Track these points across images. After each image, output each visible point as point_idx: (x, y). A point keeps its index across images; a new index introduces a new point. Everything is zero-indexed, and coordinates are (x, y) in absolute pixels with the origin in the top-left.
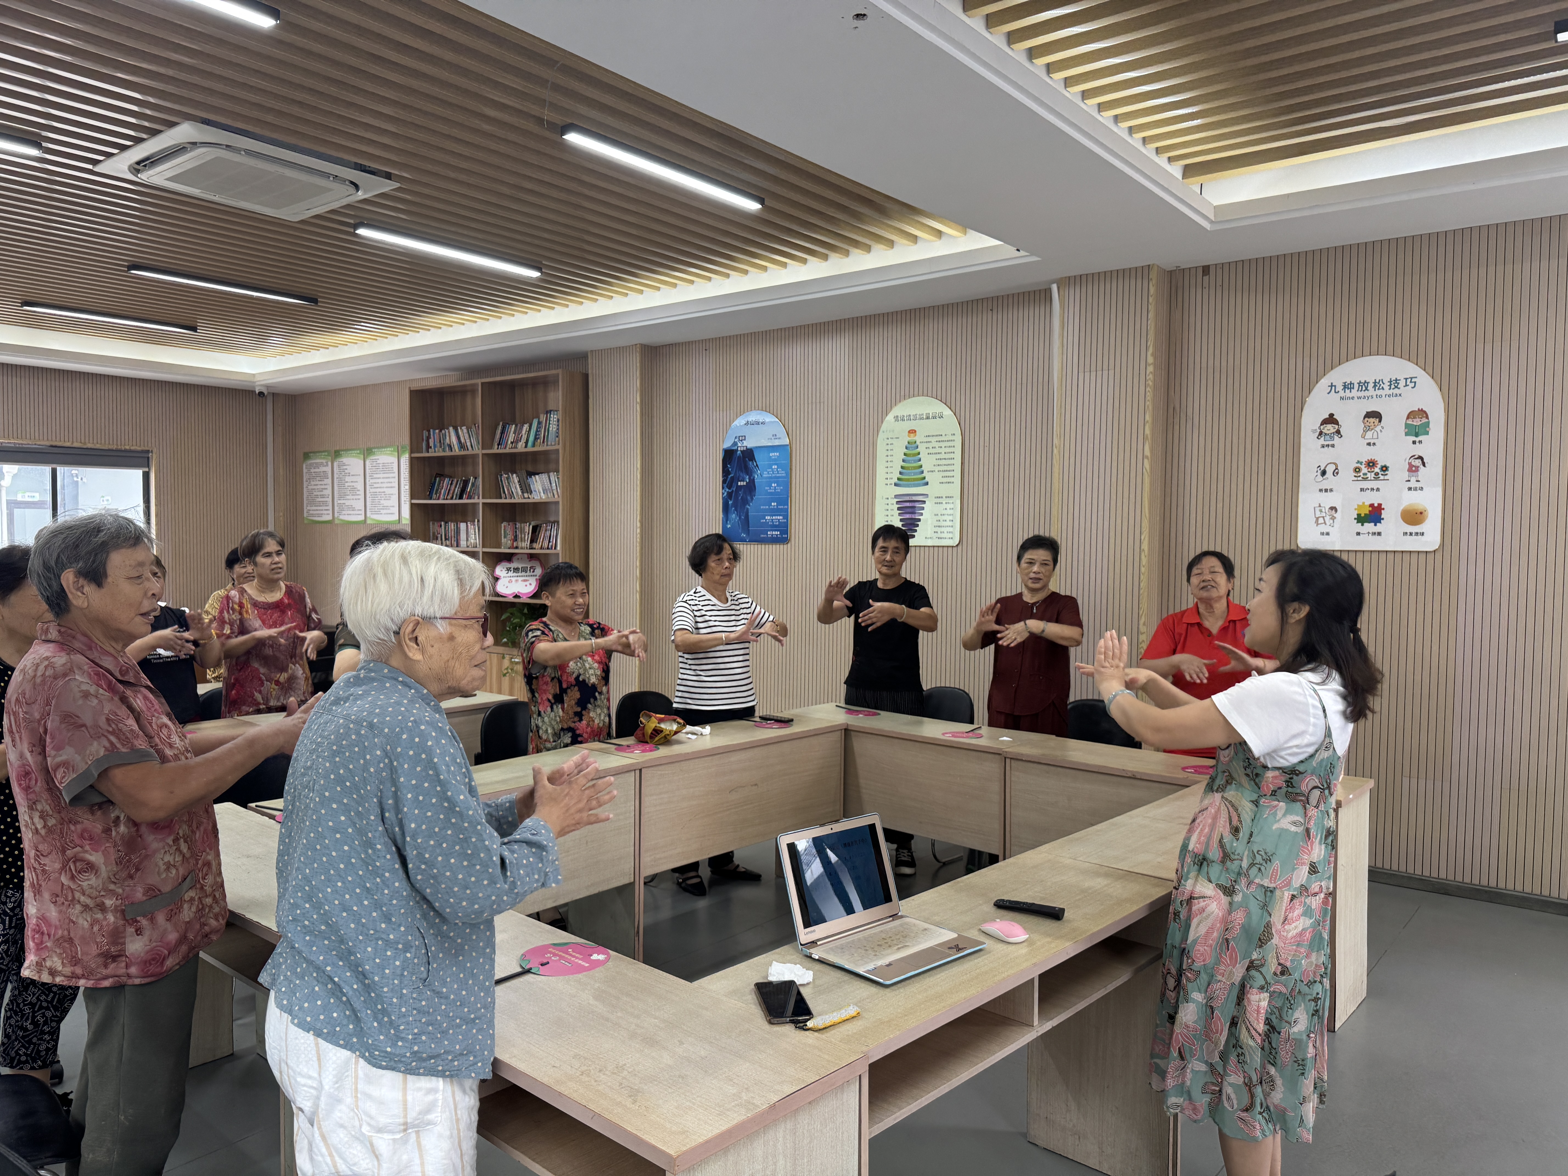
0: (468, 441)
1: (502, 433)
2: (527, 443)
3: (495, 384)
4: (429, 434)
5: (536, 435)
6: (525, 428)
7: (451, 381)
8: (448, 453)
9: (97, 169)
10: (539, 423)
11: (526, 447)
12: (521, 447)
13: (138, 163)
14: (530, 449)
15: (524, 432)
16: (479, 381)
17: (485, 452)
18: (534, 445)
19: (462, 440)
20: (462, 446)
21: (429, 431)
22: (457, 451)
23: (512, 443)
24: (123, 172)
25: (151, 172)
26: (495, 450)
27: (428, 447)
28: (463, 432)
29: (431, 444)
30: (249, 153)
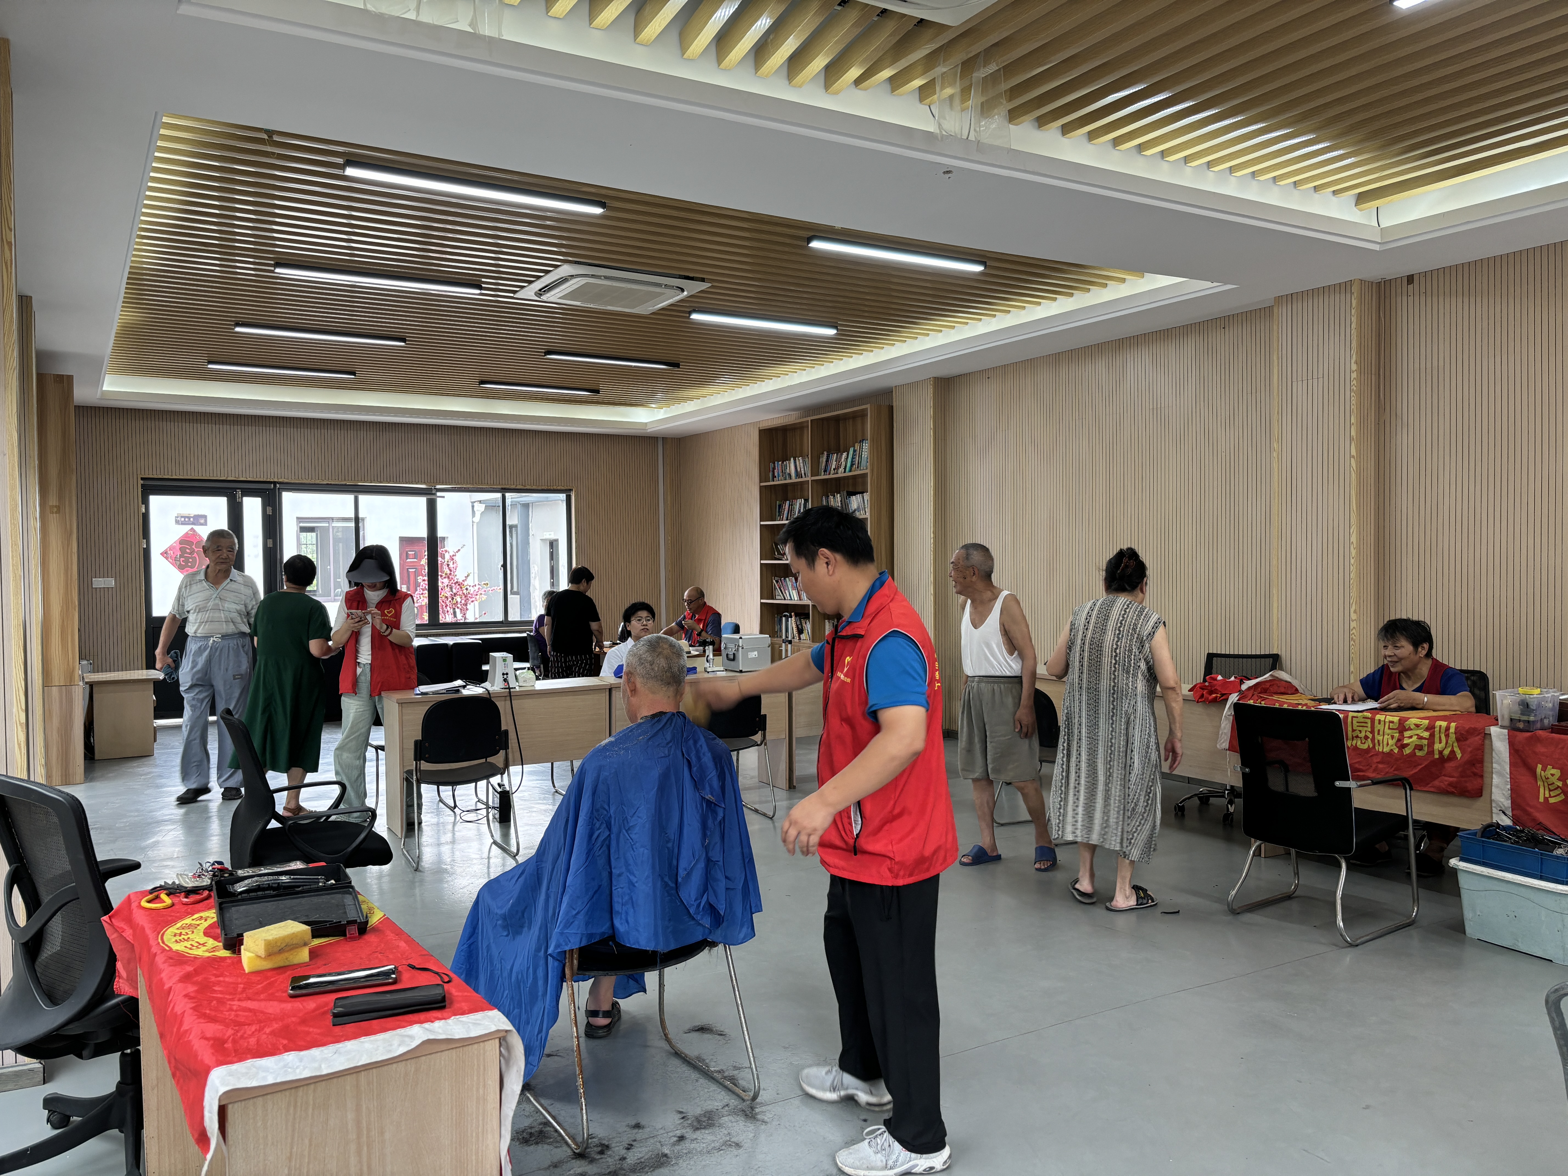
0: (802, 470)
1: (827, 461)
2: (845, 469)
3: (822, 419)
4: (774, 466)
5: (852, 462)
6: (844, 456)
7: (791, 418)
8: (788, 481)
9: (516, 296)
10: (855, 451)
11: (845, 472)
12: (841, 473)
13: (540, 290)
14: (847, 474)
15: (843, 460)
16: (809, 419)
17: (813, 478)
18: (850, 471)
19: (799, 470)
20: (798, 475)
21: (774, 463)
22: (794, 480)
23: (834, 469)
24: (532, 296)
25: (548, 295)
26: (822, 477)
27: (774, 477)
28: (800, 461)
29: (776, 474)
30: (606, 278)
